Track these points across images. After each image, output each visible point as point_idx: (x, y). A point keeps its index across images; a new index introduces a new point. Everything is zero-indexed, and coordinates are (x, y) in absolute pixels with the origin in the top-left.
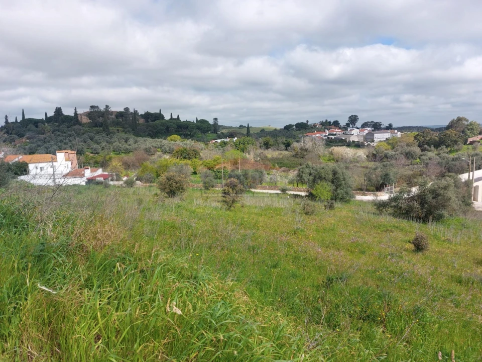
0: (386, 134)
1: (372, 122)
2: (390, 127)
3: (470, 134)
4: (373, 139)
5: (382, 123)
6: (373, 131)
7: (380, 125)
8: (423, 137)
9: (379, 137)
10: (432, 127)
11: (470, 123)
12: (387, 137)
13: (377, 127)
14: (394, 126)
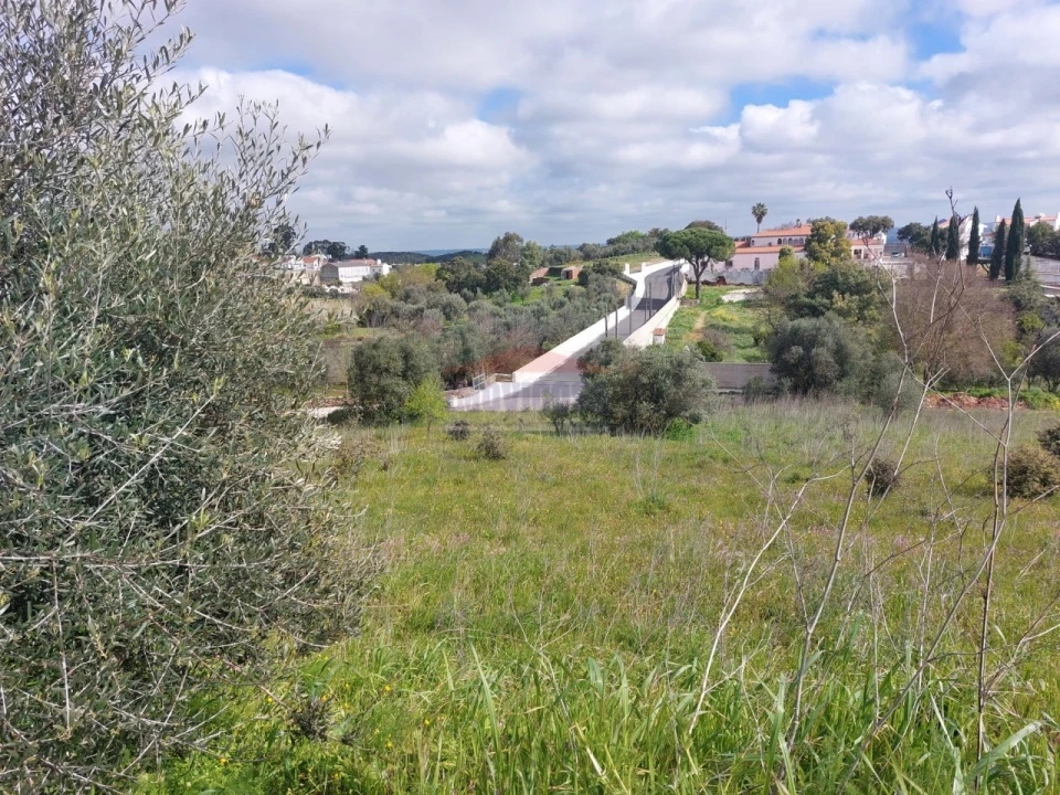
0: (361, 268)
1: (326, 242)
2: (362, 254)
3: (530, 266)
4: (337, 279)
5: (347, 245)
6: (330, 260)
7: (343, 249)
8: (453, 272)
9: (351, 274)
10: (431, 255)
11: (528, 245)
12: (365, 274)
13: (336, 252)
14: (370, 251)
